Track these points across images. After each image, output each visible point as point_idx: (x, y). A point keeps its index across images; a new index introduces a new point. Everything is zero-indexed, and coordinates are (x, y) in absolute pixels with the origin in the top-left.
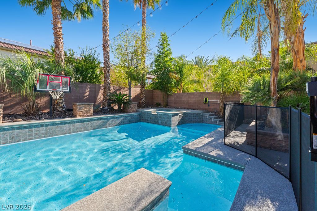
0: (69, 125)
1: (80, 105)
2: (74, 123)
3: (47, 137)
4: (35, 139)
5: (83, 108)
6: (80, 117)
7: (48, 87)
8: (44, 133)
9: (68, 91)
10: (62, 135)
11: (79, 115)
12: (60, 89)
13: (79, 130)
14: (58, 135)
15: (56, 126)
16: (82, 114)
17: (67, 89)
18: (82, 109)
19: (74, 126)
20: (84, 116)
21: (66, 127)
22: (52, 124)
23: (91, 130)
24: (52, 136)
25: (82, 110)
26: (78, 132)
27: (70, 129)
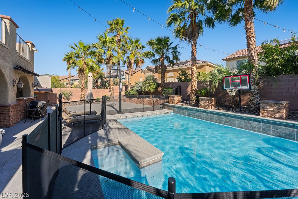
0: (246, 121)
1: (264, 103)
2: (251, 121)
3: (228, 125)
4: (221, 124)
5: (268, 107)
6: (264, 116)
7: (230, 86)
8: (226, 121)
9: (248, 88)
10: (239, 128)
11: (262, 115)
12: (240, 87)
13: (256, 130)
14: (236, 127)
15: (234, 119)
16: (267, 114)
17: (246, 86)
18: (266, 108)
19: (251, 124)
20: (269, 116)
21: (243, 122)
22: (231, 116)
23: (273, 135)
24: (231, 126)
25: (267, 110)
26: (255, 131)
27: (247, 125)
